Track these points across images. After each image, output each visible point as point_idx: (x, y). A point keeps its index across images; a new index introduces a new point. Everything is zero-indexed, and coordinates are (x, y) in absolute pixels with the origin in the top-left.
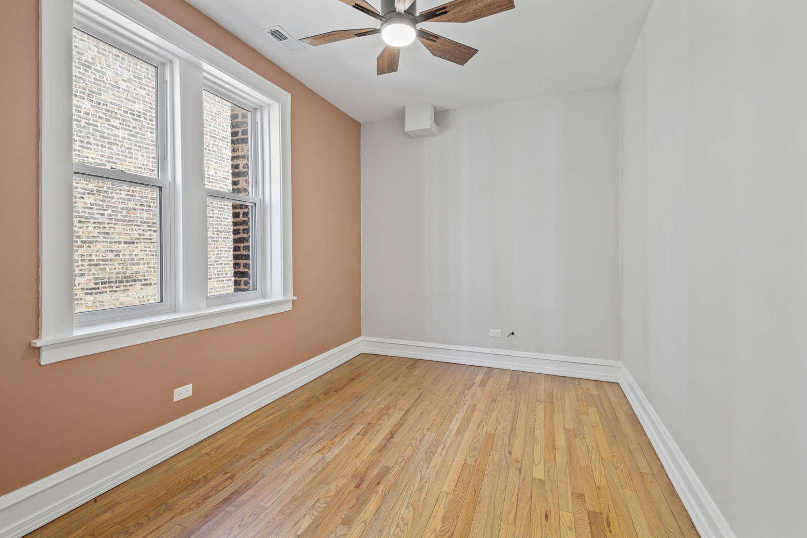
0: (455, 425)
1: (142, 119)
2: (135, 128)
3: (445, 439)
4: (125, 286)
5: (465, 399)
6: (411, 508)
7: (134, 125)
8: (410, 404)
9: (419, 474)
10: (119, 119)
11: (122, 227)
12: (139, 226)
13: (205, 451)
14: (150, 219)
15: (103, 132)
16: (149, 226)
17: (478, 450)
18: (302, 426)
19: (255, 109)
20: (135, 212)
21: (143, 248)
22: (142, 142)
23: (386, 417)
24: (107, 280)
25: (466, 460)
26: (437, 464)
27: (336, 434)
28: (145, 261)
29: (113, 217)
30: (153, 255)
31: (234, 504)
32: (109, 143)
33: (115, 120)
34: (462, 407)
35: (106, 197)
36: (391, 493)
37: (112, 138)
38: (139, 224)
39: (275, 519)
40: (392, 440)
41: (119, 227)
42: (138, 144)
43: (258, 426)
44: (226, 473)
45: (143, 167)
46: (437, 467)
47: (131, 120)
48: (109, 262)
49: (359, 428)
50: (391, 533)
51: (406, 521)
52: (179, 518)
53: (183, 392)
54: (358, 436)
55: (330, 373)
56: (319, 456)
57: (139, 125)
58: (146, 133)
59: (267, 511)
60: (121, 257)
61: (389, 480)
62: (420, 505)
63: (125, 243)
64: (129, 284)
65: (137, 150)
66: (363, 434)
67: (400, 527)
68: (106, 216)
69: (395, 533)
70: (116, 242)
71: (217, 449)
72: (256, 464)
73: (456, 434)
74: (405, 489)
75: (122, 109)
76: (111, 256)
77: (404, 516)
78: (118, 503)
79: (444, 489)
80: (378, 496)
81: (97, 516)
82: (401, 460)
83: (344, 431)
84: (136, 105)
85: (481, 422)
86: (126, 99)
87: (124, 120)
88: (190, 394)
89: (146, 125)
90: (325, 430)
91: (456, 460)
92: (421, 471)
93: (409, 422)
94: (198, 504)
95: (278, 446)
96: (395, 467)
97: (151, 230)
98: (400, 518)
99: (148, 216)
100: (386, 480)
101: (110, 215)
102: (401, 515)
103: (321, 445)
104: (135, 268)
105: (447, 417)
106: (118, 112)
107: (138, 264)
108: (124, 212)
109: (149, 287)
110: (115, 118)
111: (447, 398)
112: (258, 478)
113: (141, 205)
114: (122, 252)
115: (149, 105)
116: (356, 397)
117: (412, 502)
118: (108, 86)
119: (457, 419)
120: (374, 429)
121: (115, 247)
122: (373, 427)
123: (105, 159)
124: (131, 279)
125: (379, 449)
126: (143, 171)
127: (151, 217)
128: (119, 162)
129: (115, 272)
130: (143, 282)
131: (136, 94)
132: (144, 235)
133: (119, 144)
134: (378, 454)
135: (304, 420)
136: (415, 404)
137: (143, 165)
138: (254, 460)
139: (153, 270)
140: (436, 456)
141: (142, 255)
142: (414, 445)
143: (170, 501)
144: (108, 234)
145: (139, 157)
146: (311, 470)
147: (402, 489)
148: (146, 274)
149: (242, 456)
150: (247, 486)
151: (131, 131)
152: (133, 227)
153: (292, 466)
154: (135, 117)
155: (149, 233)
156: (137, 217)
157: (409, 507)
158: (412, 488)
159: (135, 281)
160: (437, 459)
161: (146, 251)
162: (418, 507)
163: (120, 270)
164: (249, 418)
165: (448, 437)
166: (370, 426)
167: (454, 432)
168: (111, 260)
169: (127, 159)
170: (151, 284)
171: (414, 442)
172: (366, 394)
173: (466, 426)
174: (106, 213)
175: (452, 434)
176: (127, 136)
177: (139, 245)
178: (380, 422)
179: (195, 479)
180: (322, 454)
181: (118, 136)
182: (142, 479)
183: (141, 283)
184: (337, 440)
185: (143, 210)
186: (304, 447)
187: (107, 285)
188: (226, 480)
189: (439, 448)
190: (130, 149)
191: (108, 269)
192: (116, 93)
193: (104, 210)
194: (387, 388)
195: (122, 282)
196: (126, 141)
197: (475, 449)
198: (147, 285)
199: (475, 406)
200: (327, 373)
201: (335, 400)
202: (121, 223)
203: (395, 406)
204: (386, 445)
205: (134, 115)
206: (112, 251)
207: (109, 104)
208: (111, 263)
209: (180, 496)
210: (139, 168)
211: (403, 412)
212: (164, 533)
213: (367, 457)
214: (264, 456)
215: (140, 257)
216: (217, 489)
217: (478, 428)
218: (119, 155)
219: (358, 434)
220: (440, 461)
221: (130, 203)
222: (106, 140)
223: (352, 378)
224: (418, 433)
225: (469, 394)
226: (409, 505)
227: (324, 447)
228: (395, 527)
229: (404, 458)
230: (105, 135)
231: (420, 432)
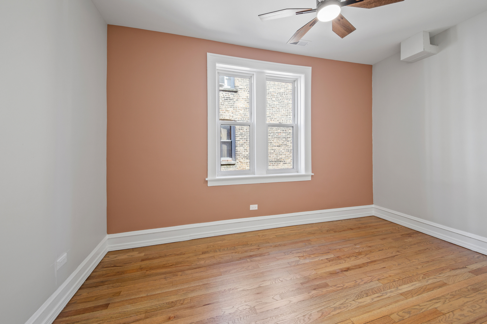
0: (405, 288)
1: (284, 95)
2: (281, 99)
3: (387, 292)
4: (277, 163)
5: (439, 275)
6: (321, 313)
7: (280, 98)
8: (380, 258)
9: (344, 300)
10: (275, 97)
11: (276, 140)
12: (282, 139)
13: (259, 234)
14: (286, 136)
15: (270, 104)
16: (286, 139)
17: (411, 315)
18: (302, 241)
19: (295, 81)
20: (281, 134)
21: (283, 148)
22: (283, 105)
23: (353, 258)
24: (271, 161)
25: (391, 314)
26: (363, 302)
27: (315, 253)
28: (284, 154)
29: (273, 136)
30: (287, 151)
31: (251, 259)
32: (272, 108)
33: (274, 98)
34: (429, 279)
35: (271, 129)
36: (317, 298)
37: (273, 105)
38: (282, 138)
39: (258, 274)
40: (345, 273)
41: (275, 140)
42: (282, 106)
43: (284, 233)
44: (258, 246)
45: (284, 115)
46: (362, 304)
47: (279, 96)
48: (272, 154)
49: (331, 256)
50: (298, 317)
51: (311, 317)
52: (234, 254)
53: (254, 207)
54: (326, 260)
55: (340, 221)
56: (298, 259)
57: (282, 98)
58: (285, 101)
59: (258, 269)
60: (276, 152)
61: (322, 291)
62: (328, 316)
63: (277, 146)
64: (278, 163)
65: (281, 108)
66: (329, 260)
67: (305, 318)
68: (271, 136)
69: (299, 318)
70: (274, 146)
71: (263, 235)
72: (271, 248)
73: (401, 294)
74: (327, 302)
75: (276, 93)
76: (272, 151)
77: (312, 314)
78: (225, 240)
79: (352, 319)
80: (308, 295)
81: (218, 241)
82: (340, 286)
83: (321, 254)
84: (281, 90)
85: (438, 298)
86: (278, 88)
87: (277, 97)
88: (257, 209)
89: (285, 97)
90: (311, 248)
91: (382, 309)
92: (347, 299)
93: (368, 268)
94: (242, 252)
95: (285, 245)
96: (332, 287)
97: (286, 141)
98: (309, 313)
99: (285, 135)
100: (320, 290)
101: (272, 136)
102: (311, 313)
103: (303, 254)
104: (281, 156)
105: (404, 280)
106: (275, 95)
107: (282, 155)
108: (277, 134)
109: (286, 165)
110: (274, 97)
111: (419, 267)
112: (267, 254)
113: (283, 131)
114: (276, 150)
115: (286, 88)
116: (344, 239)
117: (324, 311)
118: (272, 85)
119: (412, 285)
120: (339, 261)
121: (274, 148)
122: (339, 260)
123: (270, 114)
124: (279, 161)
125: (332, 273)
126: (284, 116)
127: (287, 135)
128: (275, 114)
129: (274, 158)
130: (284, 162)
131: (281, 85)
132: (284, 143)
133: (275, 107)
134: (329, 275)
135: (306, 239)
136: (384, 260)
137: (284, 114)
138: (271, 246)
139: (287, 157)
140: (368, 298)
141: (283, 151)
142: (357, 283)
143: (236, 247)
144: (271, 143)
145: (282, 111)
146: (288, 263)
147: (325, 300)
148: (285, 159)
149: (269, 243)
150: (260, 255)
151: (279, 101)
152: (280, 140)
153: (283, 257)
154: (281, 95)
155: (286, 142)
156: (281, 136)
157: (320, 312)
158: (332, 304)
159: (281, 162)
160: (367, 300)
161: (285, 149)
162: (325, 316)
163: (276, 157)
164: (284, 228)
165: (391, 292)
166: (339, 258)
167: (400, 292)
168: (272, 153)
169: (278, 113)
170: (286, 163)
171: (359, 281)
172: (353, 240)
173: (417, 294)
174: (271, 135)
175: (397, 292)
176: (278, 103)
177: (282, 147)
178: (346, 259)
179: (248, 243)
180: (300, 258)
181: (275, 104)
182: (236, 235)
183: (283, 162)
184: (312, 256)
185: (283, 132)
186: (294, 251)
187: (271, 163)
188: (256, 249)
189: (376, 295)
190: (279, 108)
191: (271, 157)
192: (274, 87)
193: (270, 134)
194: (371, 242)
195: (276, 162)
196: (277, 106)
197: (409, 313)
198: (285, 163)
199: (445, 284)
200: (339, 220)
201: (330, 236)
202: (276, 138)
203: (367, 254)
204: (338, 273)
205: (280, 94)
206: (273, 150)
207: (272, 93)
208: (273, 154)
209: (240, 246)
210: (282, 115)
211: (369, 261)
212: (227, 256)
213: (321, 273)
214: (276, 246)
215: (282, 152)
216: (251, 250)
217: (430, 301)
218: (275, 112)
219: (327, 259)
220: (368, 302)
221: (279, 130)
222: (271, 107)
223: (352, 228)
224: (368, 278)
225: (448, 273)
226: (321, 311)
227: (304, 256)
228: (303, 315)
229: (344, 286)
230: (271, 105)
231: (370, 278)
